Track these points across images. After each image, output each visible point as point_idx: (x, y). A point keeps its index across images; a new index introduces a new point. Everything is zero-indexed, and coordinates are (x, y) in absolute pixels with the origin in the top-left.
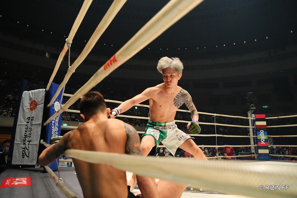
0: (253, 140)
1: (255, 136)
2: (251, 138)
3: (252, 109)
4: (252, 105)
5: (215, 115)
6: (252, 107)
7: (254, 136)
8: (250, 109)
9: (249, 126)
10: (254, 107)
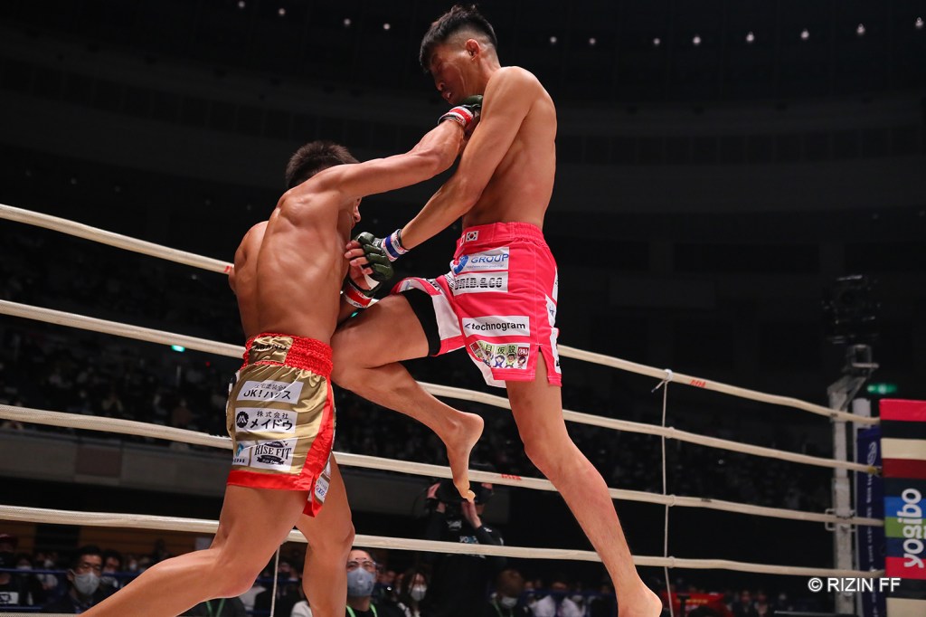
0: (849, 547)
1: (869, 521)
2: (839, 535)
3: (860, 372)
4: (860, 346)
5: (668, 375)
6: (861, 357)
7: (859, 521)
8: (846, 369)
9: (830, 455)
10: (870, 357)
